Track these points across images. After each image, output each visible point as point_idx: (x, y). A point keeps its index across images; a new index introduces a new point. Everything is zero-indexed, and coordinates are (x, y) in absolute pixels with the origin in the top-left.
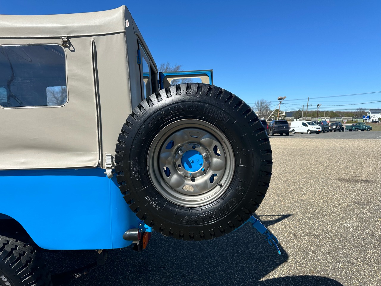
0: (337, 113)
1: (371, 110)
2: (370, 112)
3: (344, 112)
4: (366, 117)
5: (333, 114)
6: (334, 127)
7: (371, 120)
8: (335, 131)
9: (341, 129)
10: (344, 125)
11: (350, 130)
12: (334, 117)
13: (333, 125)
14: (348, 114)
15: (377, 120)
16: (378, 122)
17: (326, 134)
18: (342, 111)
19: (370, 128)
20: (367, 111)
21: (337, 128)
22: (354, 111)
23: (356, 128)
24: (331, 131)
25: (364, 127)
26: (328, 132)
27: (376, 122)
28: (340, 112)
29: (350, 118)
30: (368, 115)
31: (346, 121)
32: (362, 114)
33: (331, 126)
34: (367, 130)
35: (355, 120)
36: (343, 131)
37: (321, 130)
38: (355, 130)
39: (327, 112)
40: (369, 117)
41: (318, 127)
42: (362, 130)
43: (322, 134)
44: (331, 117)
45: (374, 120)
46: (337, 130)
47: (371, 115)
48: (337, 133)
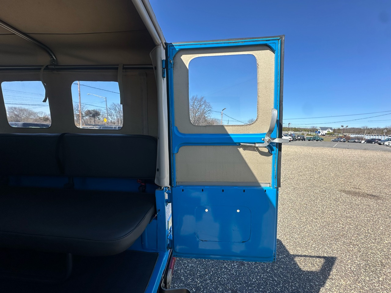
0: (298, 129)
1: (321, 128)
2: (320, 129)
3: (302, 128)
4: (318, 132)
5: (296, 130)
6: (299, 138)
7: (320, 134)
8: (299, 140)
9: (304, 139)
10: (306, 137)
11: (309, 140)
12: (296, 131)
13: (298, 136)
14: (305, 130)
15: (324, 134)
16: (325, 135)
17: (294, 142)
18: (301, 127)
19: (322, 140)
20: (318, 128)
21: (301, 139)
22: (309, 128)
23: (313, 139)
24: (297, 140)
25: (319, 138)
26: (295, 141)
27: (324, 135)
28: (300, 129)
29: (306, 132)
30: (319, 131)
31: (306, 134)
32: (314, 130)
33: (297, 137)
34: (320, 141)
35: (310, 133)
36: (305, 140)
37: (292, 139)
38: (313, 141)
39: (292, 128)
40: (319, 132)
41: (290, 137)
42: (317, 141)
43: (292, 142)
44: (294, 131)
45: (322, 134)
46: (301, 140)
47: (321, 131)
48: (301, 141)
